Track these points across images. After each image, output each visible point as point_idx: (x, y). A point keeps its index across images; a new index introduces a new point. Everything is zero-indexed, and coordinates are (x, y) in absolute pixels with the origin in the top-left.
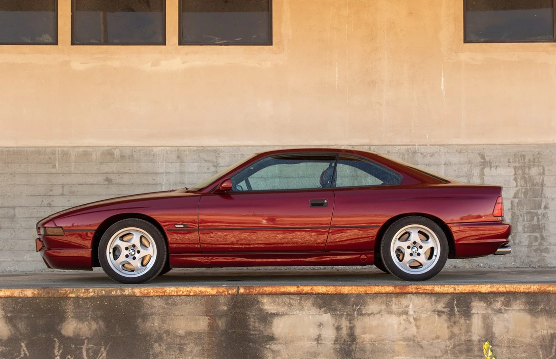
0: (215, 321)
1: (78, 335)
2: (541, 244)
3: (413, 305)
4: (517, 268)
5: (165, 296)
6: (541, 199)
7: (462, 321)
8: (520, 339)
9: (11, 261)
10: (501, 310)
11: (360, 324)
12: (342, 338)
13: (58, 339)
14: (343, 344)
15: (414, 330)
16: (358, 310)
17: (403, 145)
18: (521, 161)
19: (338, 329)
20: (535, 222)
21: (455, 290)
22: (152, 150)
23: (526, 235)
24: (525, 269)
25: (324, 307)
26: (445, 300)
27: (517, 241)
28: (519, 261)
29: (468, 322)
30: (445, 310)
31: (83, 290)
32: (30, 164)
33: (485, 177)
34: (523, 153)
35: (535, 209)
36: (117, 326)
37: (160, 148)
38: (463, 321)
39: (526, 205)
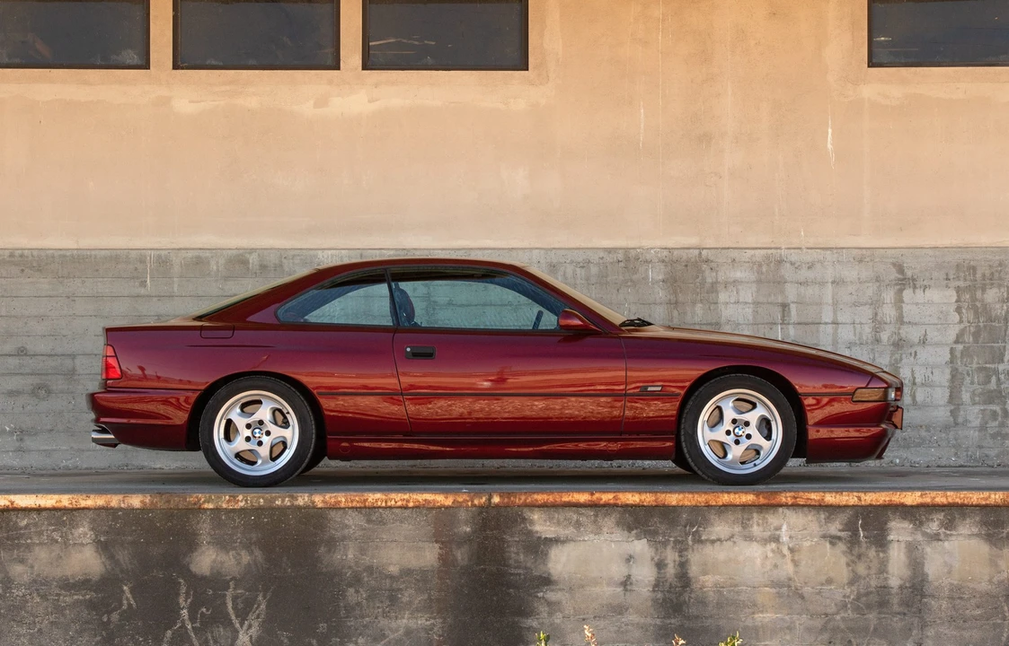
0: (451, 551)
1: (219, 573)
2: (1002, 425)
3: (789, 525)
4: (960, 466)
5: (365, 507)
6: (1003, 345)
7: (872, 553)
8: (971, 585)
9: (67, 450)
10: (938, 534)
11: (698, 558)
12: (666, 581)
13: (185, 580)
14: (668, 592)
15: (789, 568)
16: (694, 534)
17: (760, 248)
18: (968, 278)
19: (660, 565)
20: (993, 385)
21: (860, 500)
22: (316, 256)
23: (977, 408)
24: (975, 469)
25: (636, 528)
26: (843, 517)
27: (960, 420)
28: (965, 454)
29: (881, 555)
30: (842, 534)
31: (227, 497)
32: (101, 279)
33: (904, 305)
34: (972, 263)
35: (993, 363)
36: (285, 559)
37: (330, 252)
38: (874, 553)
39: (978, 356)
